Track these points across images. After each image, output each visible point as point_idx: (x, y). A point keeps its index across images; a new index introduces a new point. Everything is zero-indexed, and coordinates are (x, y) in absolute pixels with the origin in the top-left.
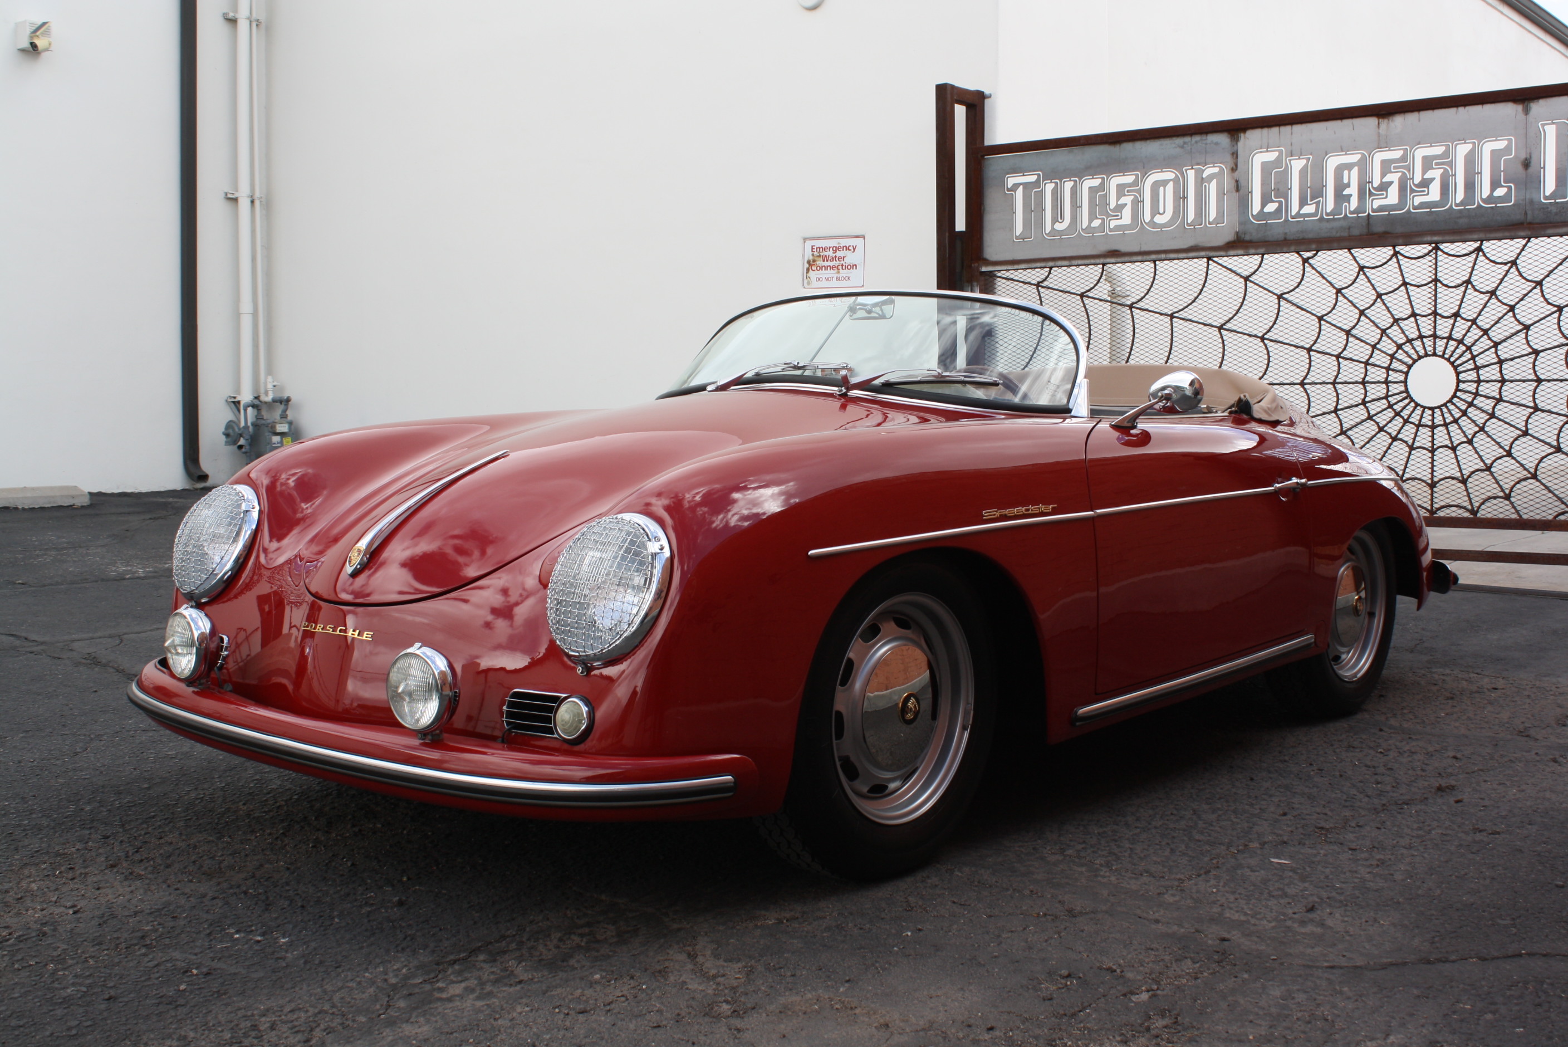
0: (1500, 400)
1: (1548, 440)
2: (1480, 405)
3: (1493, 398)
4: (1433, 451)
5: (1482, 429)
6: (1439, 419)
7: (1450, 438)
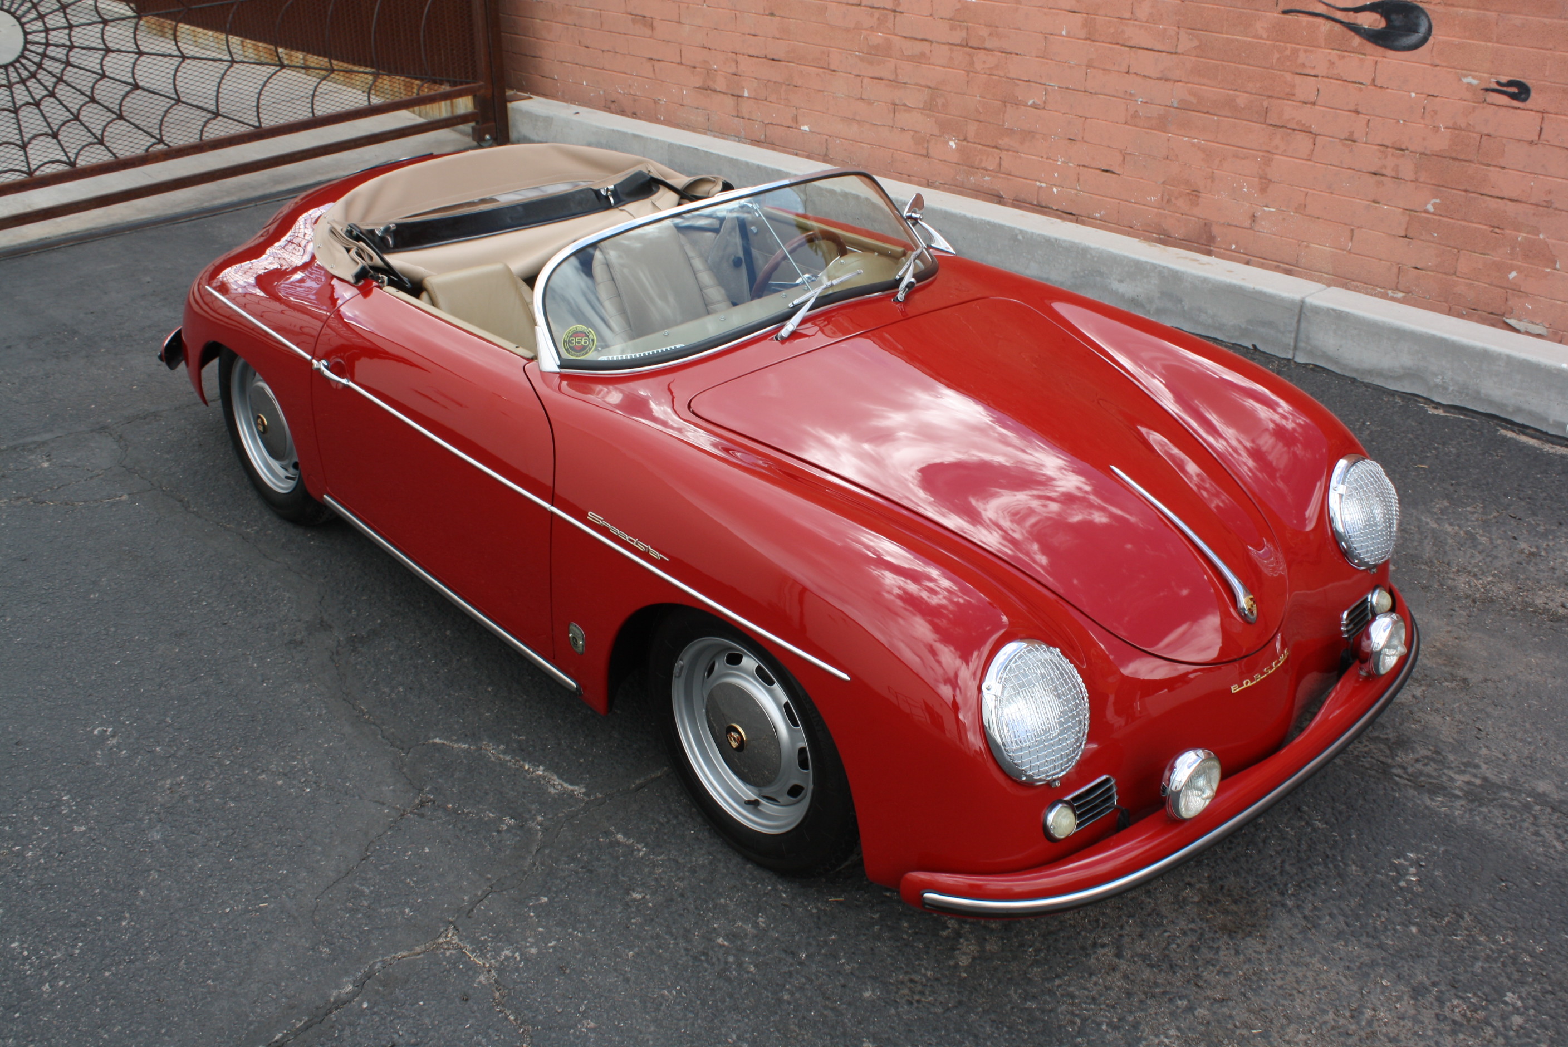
0: (71, 47)
1: (124, 79)
2: (52, 54)
3: (63, 45)
4: (16, 111)
5: (60, 79)
6: (14, 77)
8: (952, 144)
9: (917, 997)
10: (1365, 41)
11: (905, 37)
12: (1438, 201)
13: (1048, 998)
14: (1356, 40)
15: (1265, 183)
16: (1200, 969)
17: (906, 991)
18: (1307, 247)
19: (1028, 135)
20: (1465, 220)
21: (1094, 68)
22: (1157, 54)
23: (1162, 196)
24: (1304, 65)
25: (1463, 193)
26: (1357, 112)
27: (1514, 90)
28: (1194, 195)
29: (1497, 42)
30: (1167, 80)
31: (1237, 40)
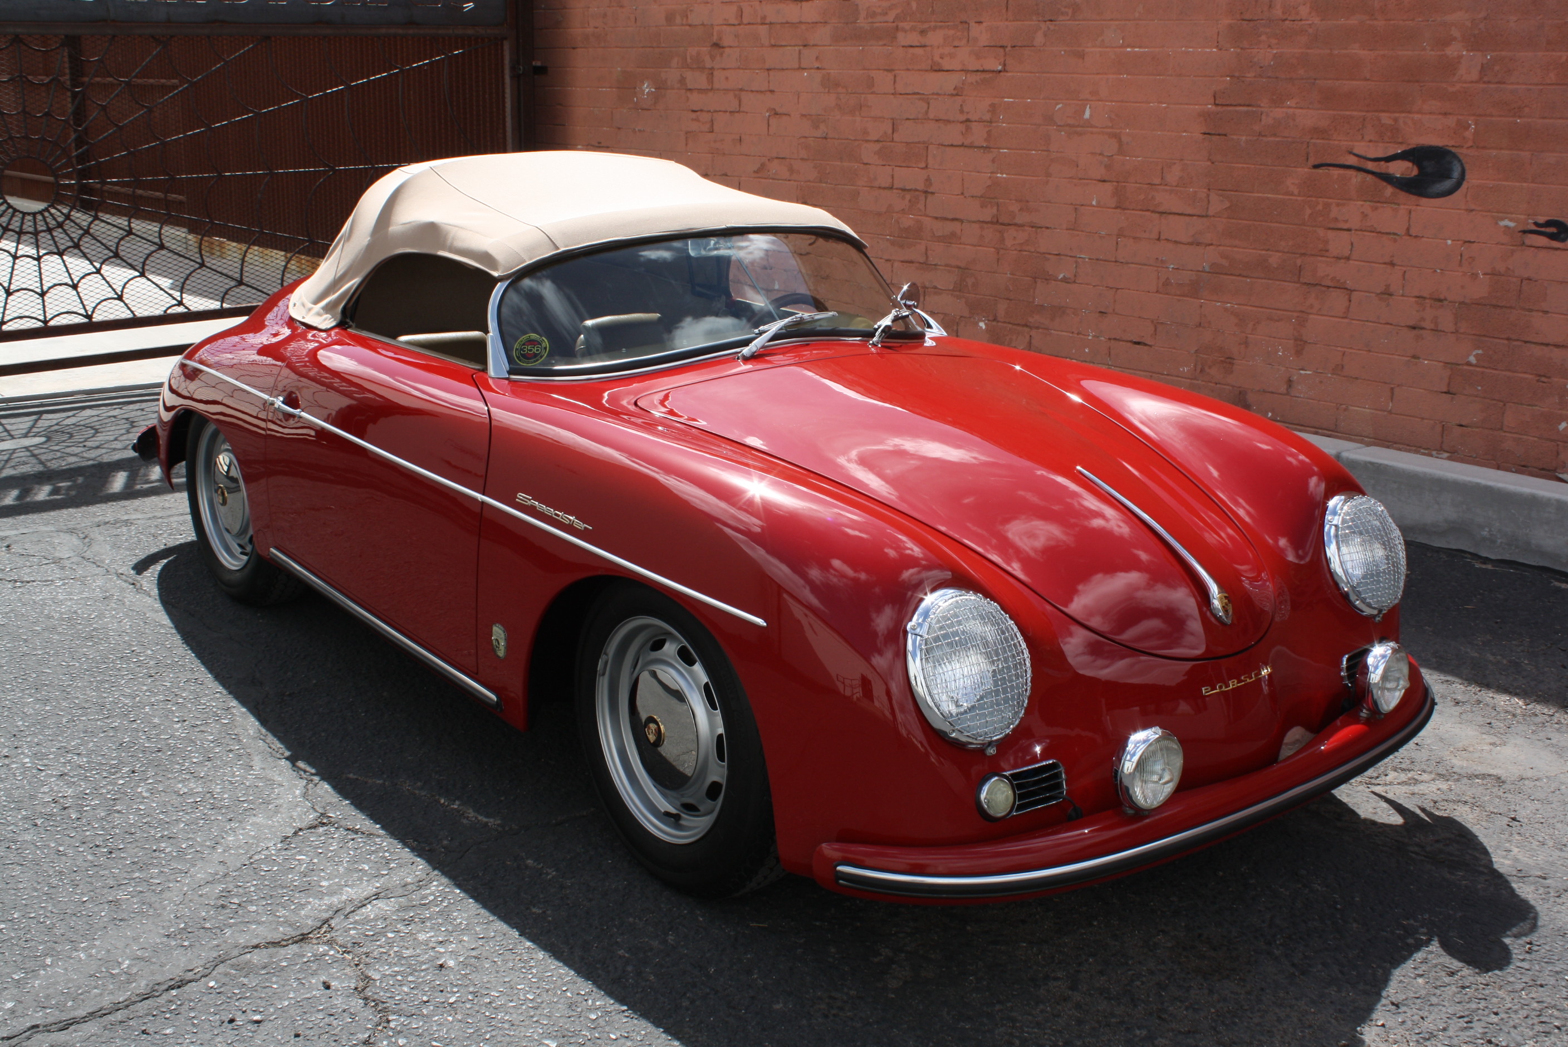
1: (150, 238)
4: (38, 259)
5: (87, 232)
6: (41, 225)
7: (55, 243)
8: (982, 325)
9: (834, 1012)
10: (1398, 191)
11: (936, 218)
12: (1480, 352)
13: (985, 1020)
14: (1389, 190)
15: (1300, 345)
16: (1166, 1004)
17: (823, 1006)
18: (1346, 410)
19: (1058, 311)
20: (1509, 370)
21: (1125, 236)
22: (1187, 218)
23: (1195, 366)
24: (1336, 220)
25: (1506, 342)
26: (1392, 264)
27: (1552, 230)
28: (1228, 362)
29: (1533, 182)
30: (1198, 244)
31: (1268, 198)
